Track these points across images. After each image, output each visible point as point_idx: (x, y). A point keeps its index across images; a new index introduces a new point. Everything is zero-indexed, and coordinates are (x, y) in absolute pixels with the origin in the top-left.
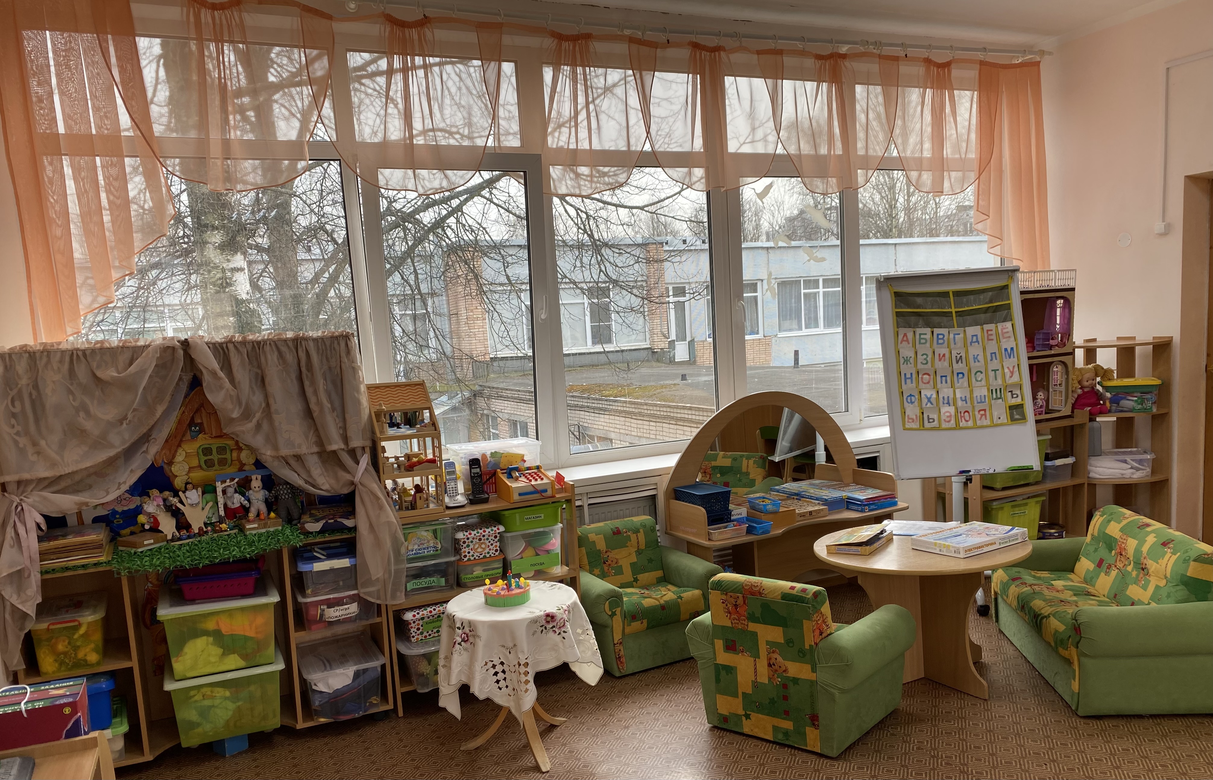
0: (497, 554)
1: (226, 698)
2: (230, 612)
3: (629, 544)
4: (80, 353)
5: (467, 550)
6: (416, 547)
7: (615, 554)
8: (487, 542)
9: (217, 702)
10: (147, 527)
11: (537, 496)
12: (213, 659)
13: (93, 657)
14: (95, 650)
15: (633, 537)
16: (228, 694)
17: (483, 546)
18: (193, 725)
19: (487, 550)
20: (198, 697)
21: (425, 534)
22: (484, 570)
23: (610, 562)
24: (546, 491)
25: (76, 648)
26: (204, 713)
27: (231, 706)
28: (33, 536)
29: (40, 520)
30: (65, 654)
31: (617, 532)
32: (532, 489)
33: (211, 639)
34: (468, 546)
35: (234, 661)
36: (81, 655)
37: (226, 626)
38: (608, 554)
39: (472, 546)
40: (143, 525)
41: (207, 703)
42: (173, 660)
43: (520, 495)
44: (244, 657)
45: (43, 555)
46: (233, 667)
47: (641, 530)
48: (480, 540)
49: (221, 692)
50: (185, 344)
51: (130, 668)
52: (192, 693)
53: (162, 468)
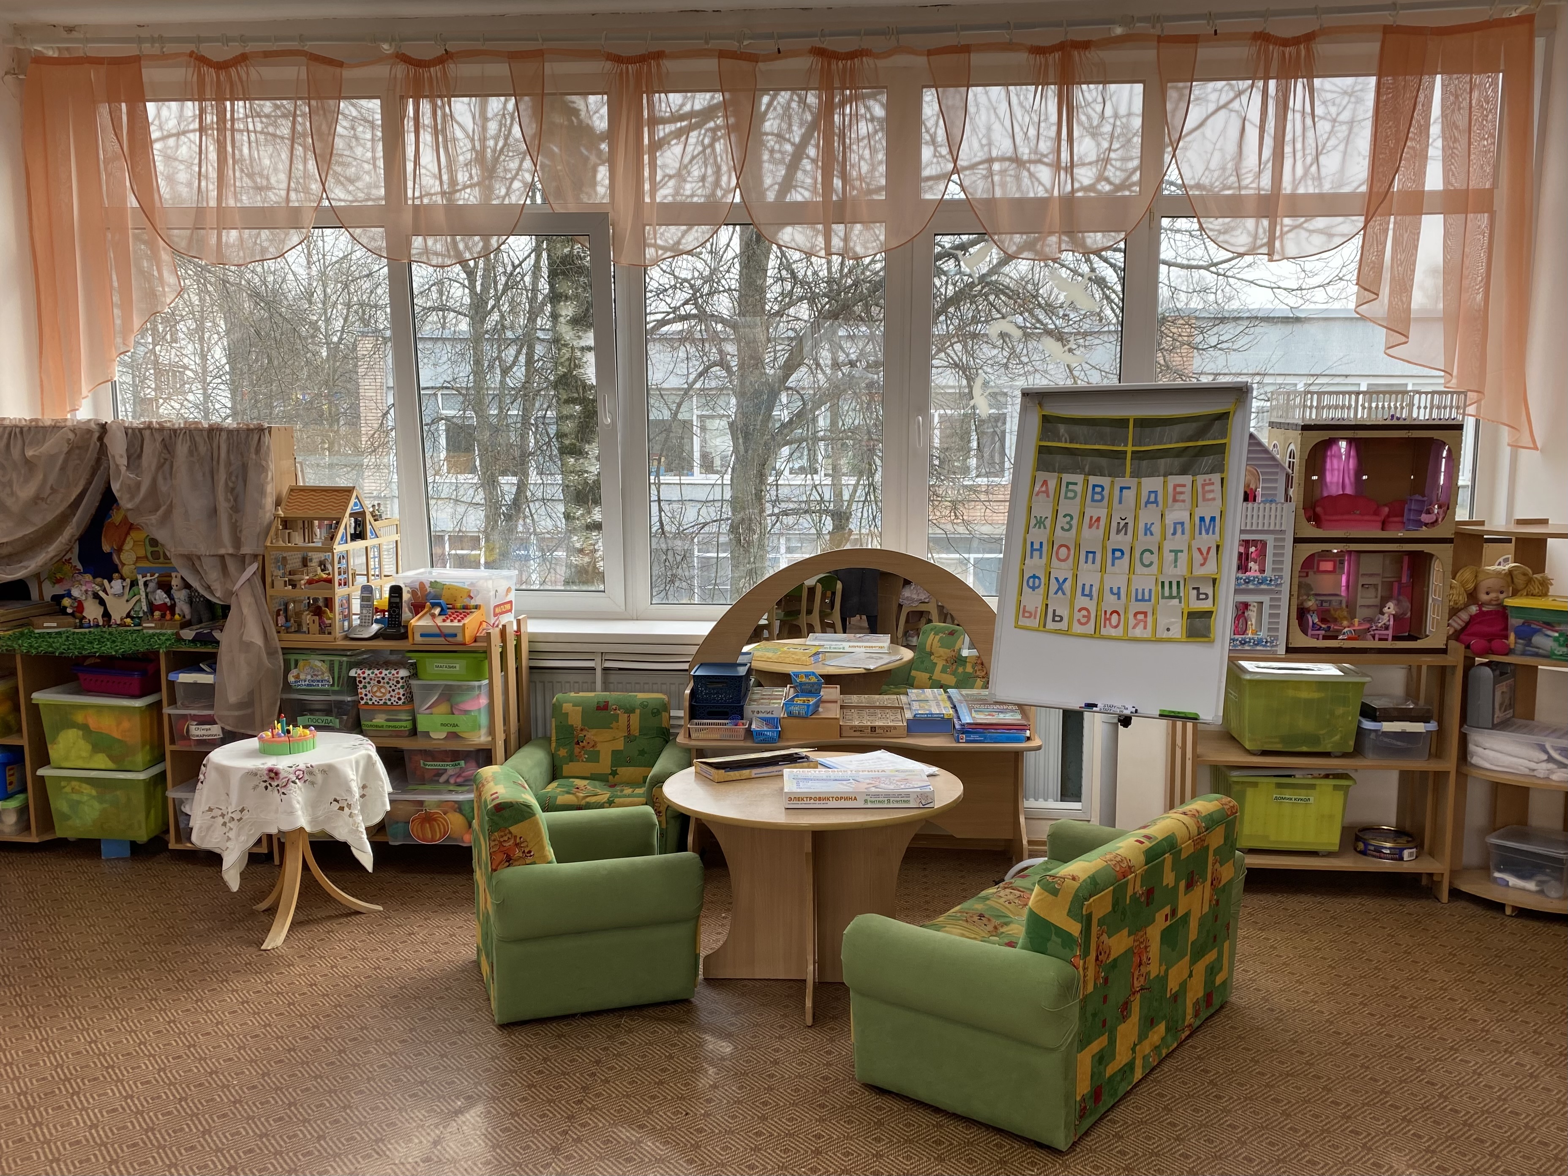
0: (400, 702)
1: (94, 797)
2: (100, 708)
3: (614, 725)
4: (18, 430)
5: (363, 691)
6: (309, 677)
7: (591, 735)
8: (387, 686)
9: (85, 798)
10: (69, 611)
11: (441, 640)
12: (84, 754)
15: (623, 718)
16: (94, 793)
17: (383, 690)
18: (66, 817)
19: (388, 696)
20: (68, 789)
21: (319, 664)
22: (388, 720)
23: (585, 743)
24: (455, 635)
26: (75, 805)
27: (96, 805)
31: (603, 707)
32: (437, 631)
33: (81, 733)
34: (365, 687)
35: (101, 760)
37: (93, 722)
38: (584, 733)
39: (369, 688)
40: (65, 608)
41: (75, 797)
42: (49, 746)
43: (422, 635)
44: (111, 758)
46: (103, 767)
47: (638, 711)
48: (379, 682)
49: (87, 789)
50: (103, 427)
51: (22, 747)
52: (63, 784)
53: (110, 554)
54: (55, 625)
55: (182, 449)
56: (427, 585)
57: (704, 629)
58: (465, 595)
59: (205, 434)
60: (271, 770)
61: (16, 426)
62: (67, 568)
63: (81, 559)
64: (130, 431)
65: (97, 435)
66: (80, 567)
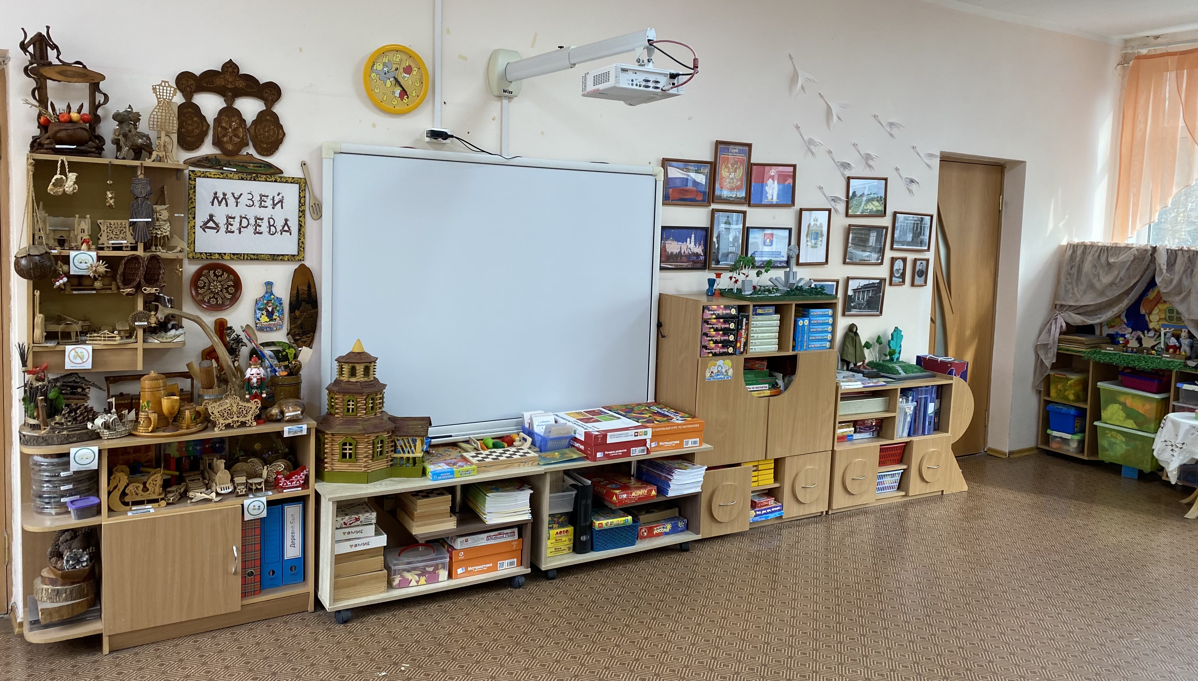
1: (1123, 442)
2: (1134, 396)
4: (1106, 248)
9: (1118, 442)
10: (1121, 343)
12: (1121, 418)
13: (1072, 397)
14: (1074, 394)
16: (1124, 439)
18: (1105, 450)
20: (1109, 435)
25: (1065, 390)
26: (1112, 444)
27: (1124, 446)
28: (1058, 331)
29: (1064, 325)
30: (1060, 390)
33: (1121, 407)
35: (1130, 423)
36: (1066, 393)
37: (1128, 402)
40: (1119, 341)
41: (1112, 439)
42: (1102, 411)
44: (1135, 423)
45: (1060, 341)
46: (1130, 427)
49: (1121, 438)
50: (1154, 249)
51: (1086, 409)
52: (1107, 432)
53: (1144, 315)
54: (1112, 349)
61: (1105, 246)
62: (1118, 320)
63: (1126, 316)
64: (1170, 251)
65: (1150, 253)
66: (1125, 320)
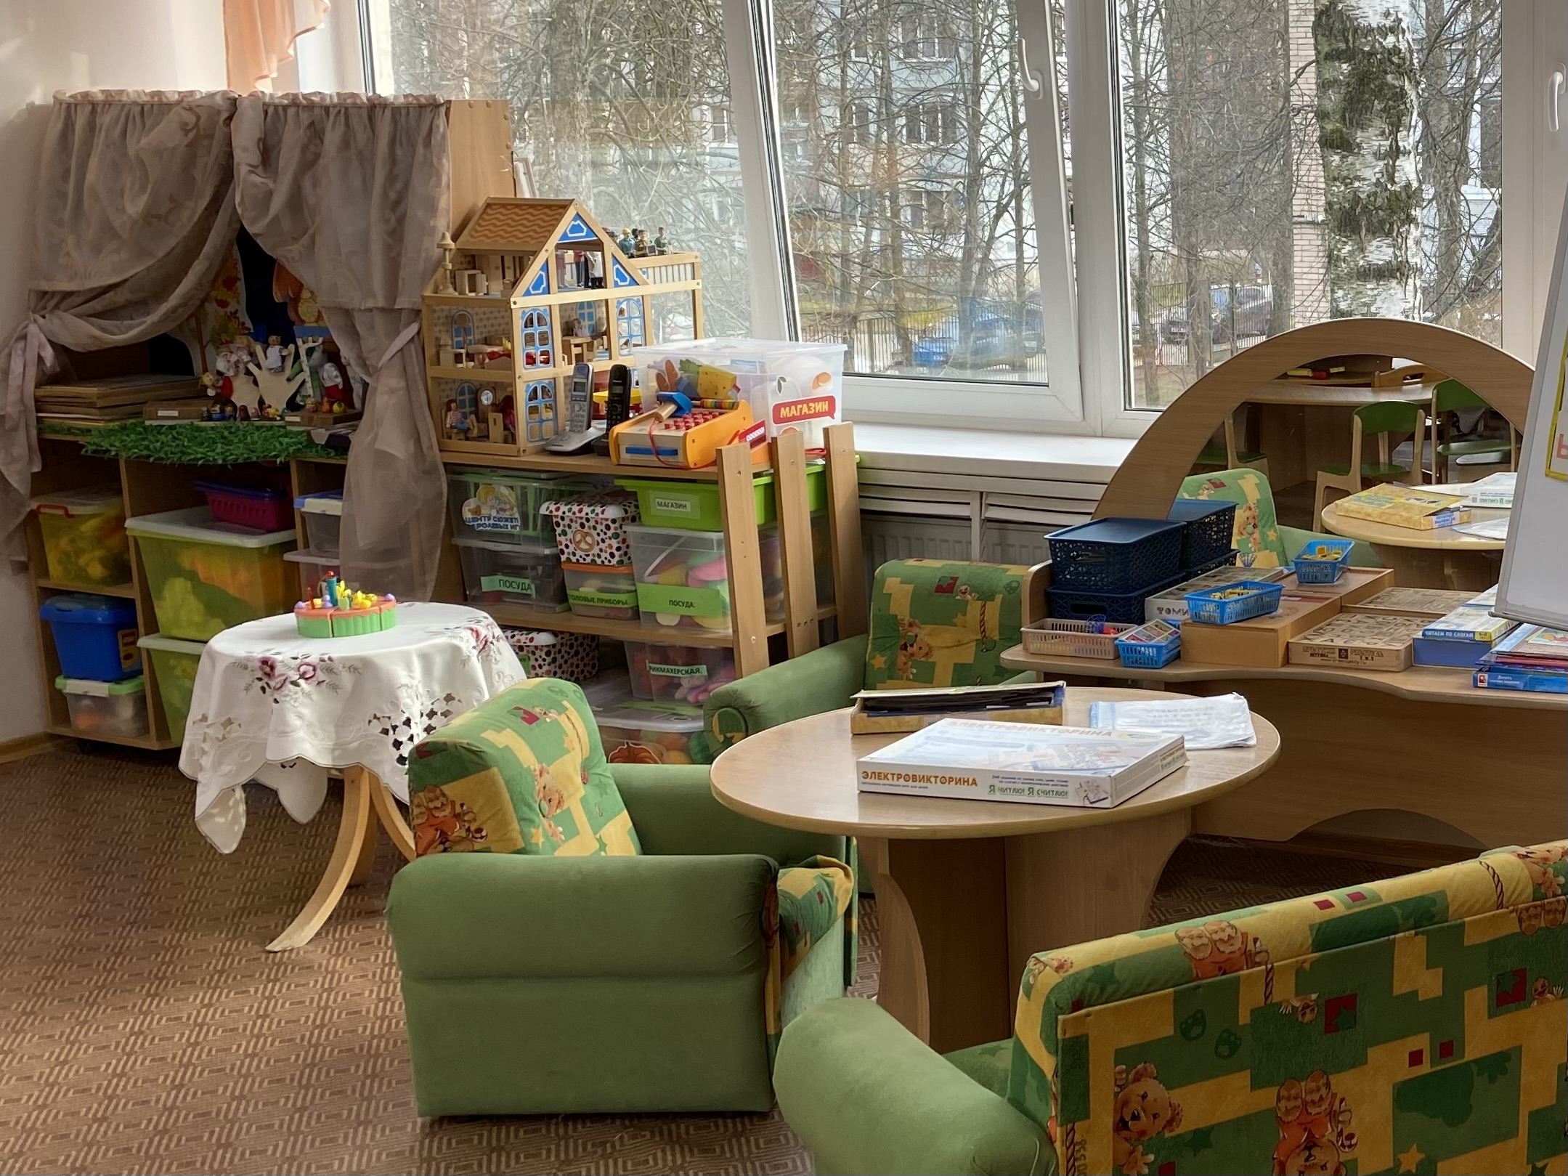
0: (614, 561)
2: (208, 548)
3: (959, 619)
5: (562, 539)
6: (494, 513)
7: (925, 634)
8: (594, 533)
10: (211, 392)
11: (652, 459)
12: (197, 619)
13: (96, 571)
14: (103, 561)
15: (974, 608)
17: (589, 539)
19: (596, 550)
20: (178, 672)
21: (505, 491)
22: (601, 590)
23: (915, 648)
24: (675, 452)
25: (79, 553)
28: (32, 373)
29: (48, 354)
30: (67, 554)
31: (947, 587)
32: (648, 445)
33: (189, 585)
34: (564, 533)
36: (82, 561)
37: (203, 568)
38: (916, 630)
39: (570, 536)
40: (206, 387)
42: (156, 603)
43: (629, 451)
45: (40, 404)
47: (999, 598)
48: (582, 526)
50: (234, 103)
51: (133, 601)
53: (284, 305)
54: (175, 413)
55: (332, 138)
56: (677, 366)
57: (1114, 454)
58: (729, 386)
59: (365, 113)
60: (265, 662)
61: (135, 103)
62: (233, 325)
63: (250, 311)
64: (271, 110)
65: (225, 115)
66: (249, 324)
